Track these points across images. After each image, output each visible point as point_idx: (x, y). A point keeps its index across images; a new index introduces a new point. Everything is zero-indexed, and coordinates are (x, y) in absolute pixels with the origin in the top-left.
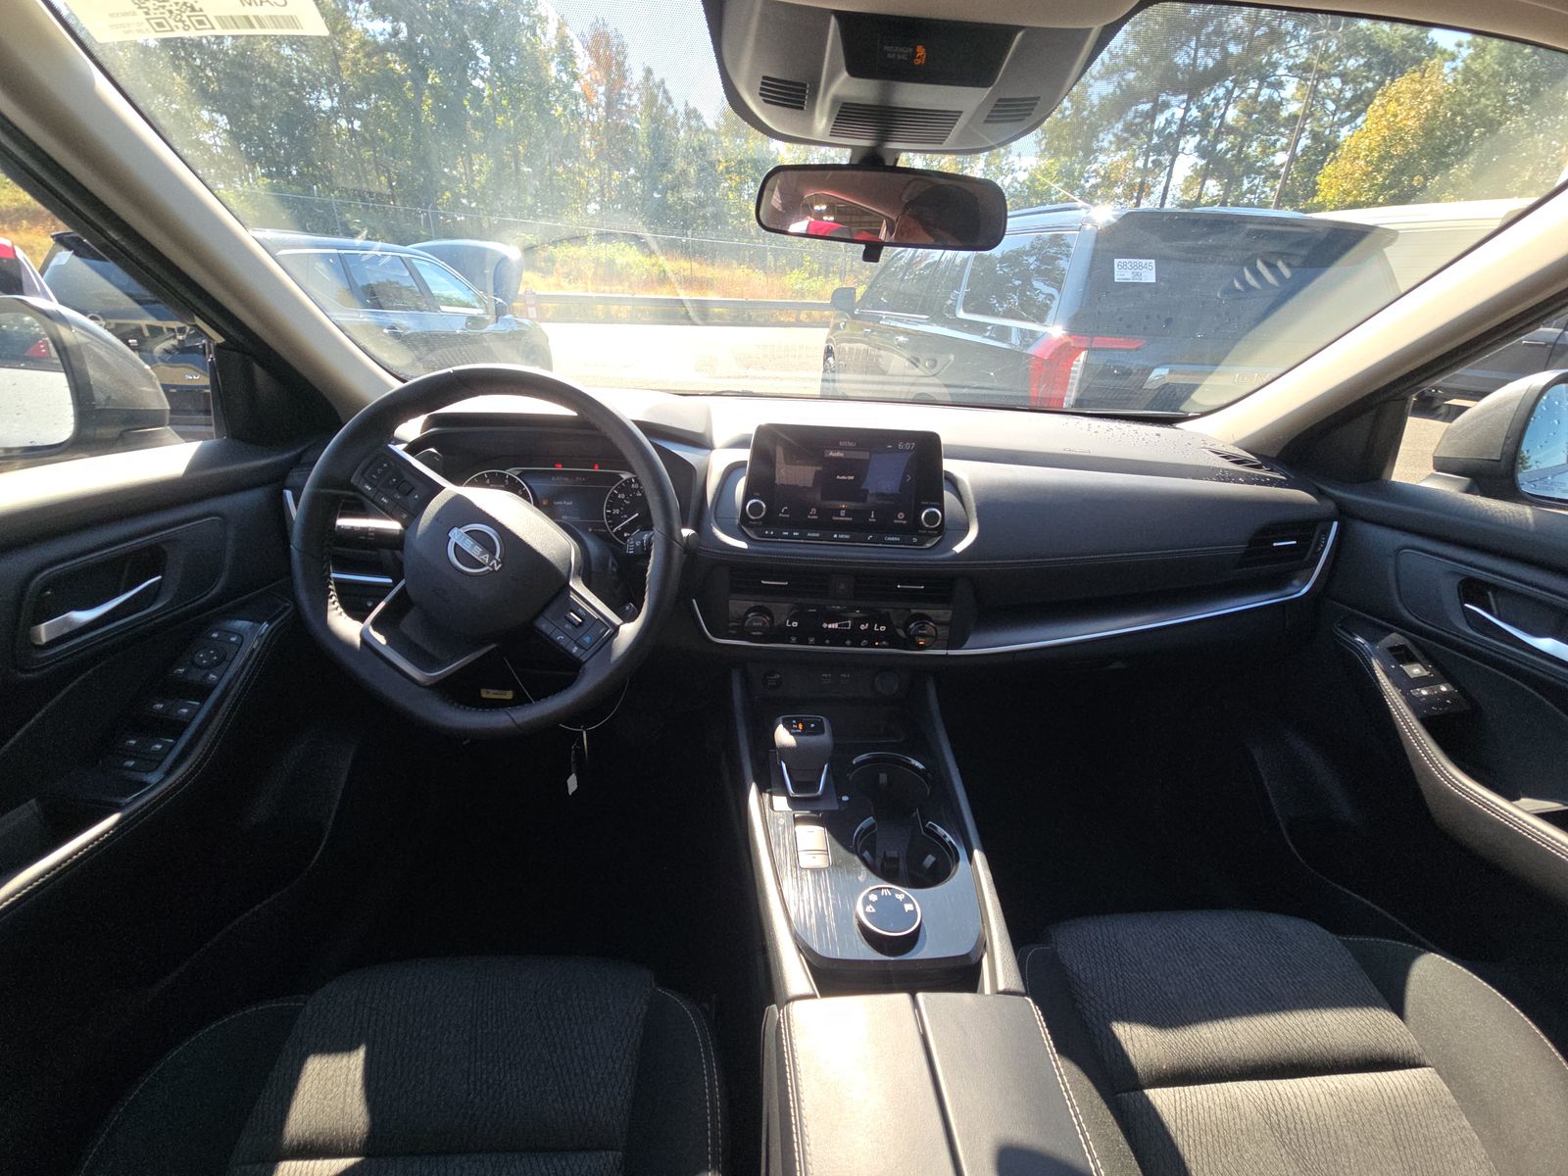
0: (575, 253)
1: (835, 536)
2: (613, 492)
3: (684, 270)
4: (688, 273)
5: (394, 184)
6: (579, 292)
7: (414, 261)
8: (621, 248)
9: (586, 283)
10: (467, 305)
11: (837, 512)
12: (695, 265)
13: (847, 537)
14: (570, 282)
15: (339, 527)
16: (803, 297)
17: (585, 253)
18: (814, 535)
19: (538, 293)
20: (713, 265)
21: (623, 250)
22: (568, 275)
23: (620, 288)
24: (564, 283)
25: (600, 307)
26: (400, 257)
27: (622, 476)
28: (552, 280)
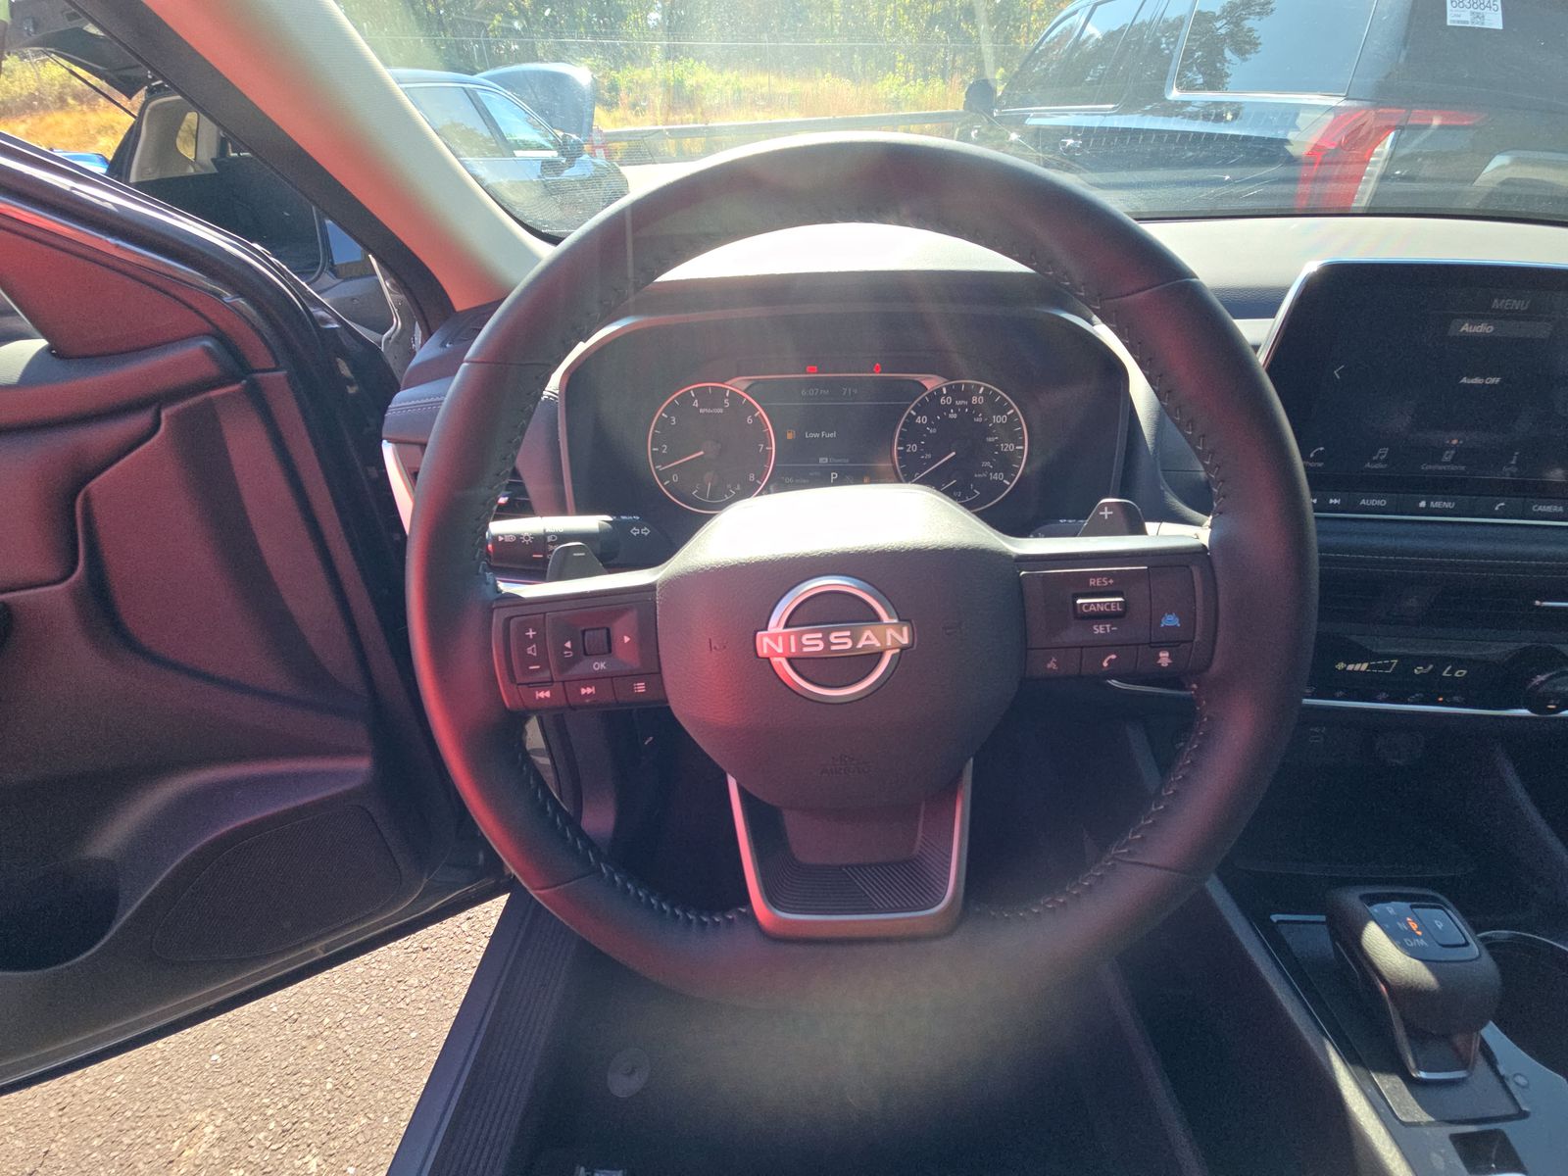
0: (640, 78)
1: (1423, 504)
2: (910, 413)
3: (761, 87)
4: (765, 90)
5: (442, 12)
6: (648, 127)
7: (479, 93)
8: (689, 65)
9: (654, 115)
10: (541, 147)
11: (1436, 454)
12: (774, 80)
13: (1448, 505)
14: (637, 115)
15: (495, 538)
16: (899, 108)
17: (650, 76)
18: (1374, 502)
19: (605, 131)
20: (794, 75)
21: (692, 67)
22: (634, 106)
23: (691, 116)
24: (630, 114)
25: (672, 142)
26: (463, 88)
27: (925, 383)
28: (618, 113)
